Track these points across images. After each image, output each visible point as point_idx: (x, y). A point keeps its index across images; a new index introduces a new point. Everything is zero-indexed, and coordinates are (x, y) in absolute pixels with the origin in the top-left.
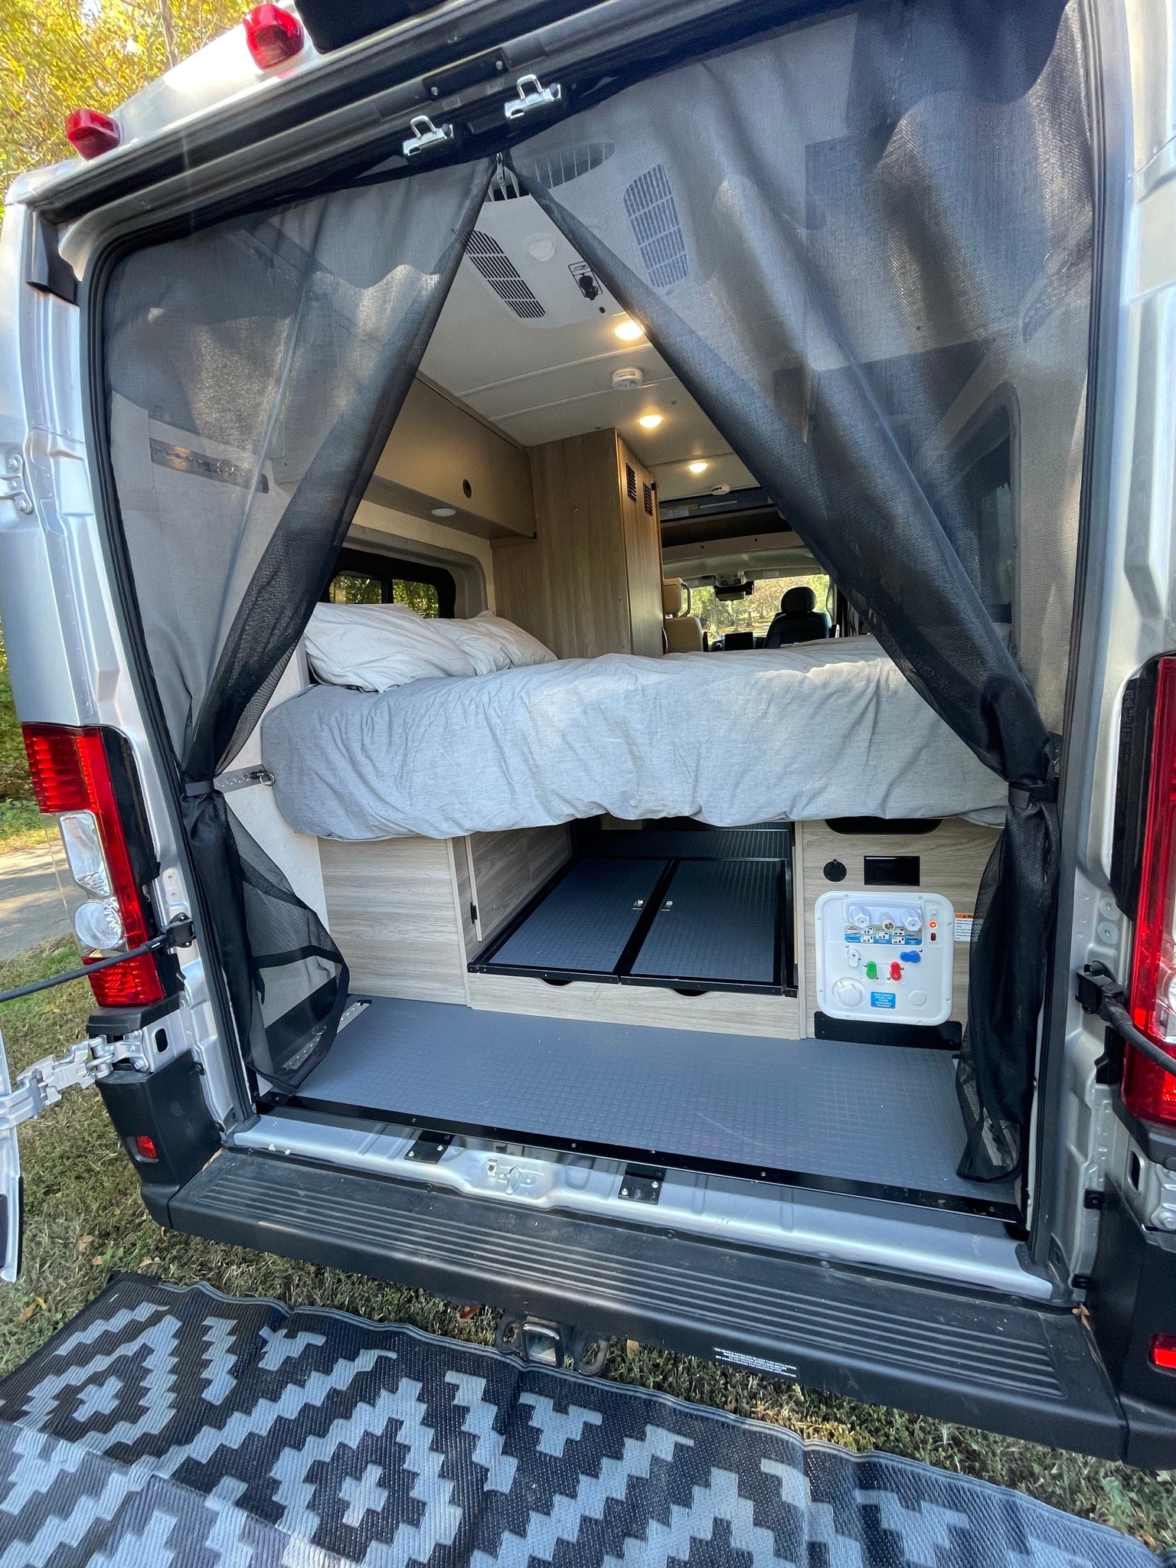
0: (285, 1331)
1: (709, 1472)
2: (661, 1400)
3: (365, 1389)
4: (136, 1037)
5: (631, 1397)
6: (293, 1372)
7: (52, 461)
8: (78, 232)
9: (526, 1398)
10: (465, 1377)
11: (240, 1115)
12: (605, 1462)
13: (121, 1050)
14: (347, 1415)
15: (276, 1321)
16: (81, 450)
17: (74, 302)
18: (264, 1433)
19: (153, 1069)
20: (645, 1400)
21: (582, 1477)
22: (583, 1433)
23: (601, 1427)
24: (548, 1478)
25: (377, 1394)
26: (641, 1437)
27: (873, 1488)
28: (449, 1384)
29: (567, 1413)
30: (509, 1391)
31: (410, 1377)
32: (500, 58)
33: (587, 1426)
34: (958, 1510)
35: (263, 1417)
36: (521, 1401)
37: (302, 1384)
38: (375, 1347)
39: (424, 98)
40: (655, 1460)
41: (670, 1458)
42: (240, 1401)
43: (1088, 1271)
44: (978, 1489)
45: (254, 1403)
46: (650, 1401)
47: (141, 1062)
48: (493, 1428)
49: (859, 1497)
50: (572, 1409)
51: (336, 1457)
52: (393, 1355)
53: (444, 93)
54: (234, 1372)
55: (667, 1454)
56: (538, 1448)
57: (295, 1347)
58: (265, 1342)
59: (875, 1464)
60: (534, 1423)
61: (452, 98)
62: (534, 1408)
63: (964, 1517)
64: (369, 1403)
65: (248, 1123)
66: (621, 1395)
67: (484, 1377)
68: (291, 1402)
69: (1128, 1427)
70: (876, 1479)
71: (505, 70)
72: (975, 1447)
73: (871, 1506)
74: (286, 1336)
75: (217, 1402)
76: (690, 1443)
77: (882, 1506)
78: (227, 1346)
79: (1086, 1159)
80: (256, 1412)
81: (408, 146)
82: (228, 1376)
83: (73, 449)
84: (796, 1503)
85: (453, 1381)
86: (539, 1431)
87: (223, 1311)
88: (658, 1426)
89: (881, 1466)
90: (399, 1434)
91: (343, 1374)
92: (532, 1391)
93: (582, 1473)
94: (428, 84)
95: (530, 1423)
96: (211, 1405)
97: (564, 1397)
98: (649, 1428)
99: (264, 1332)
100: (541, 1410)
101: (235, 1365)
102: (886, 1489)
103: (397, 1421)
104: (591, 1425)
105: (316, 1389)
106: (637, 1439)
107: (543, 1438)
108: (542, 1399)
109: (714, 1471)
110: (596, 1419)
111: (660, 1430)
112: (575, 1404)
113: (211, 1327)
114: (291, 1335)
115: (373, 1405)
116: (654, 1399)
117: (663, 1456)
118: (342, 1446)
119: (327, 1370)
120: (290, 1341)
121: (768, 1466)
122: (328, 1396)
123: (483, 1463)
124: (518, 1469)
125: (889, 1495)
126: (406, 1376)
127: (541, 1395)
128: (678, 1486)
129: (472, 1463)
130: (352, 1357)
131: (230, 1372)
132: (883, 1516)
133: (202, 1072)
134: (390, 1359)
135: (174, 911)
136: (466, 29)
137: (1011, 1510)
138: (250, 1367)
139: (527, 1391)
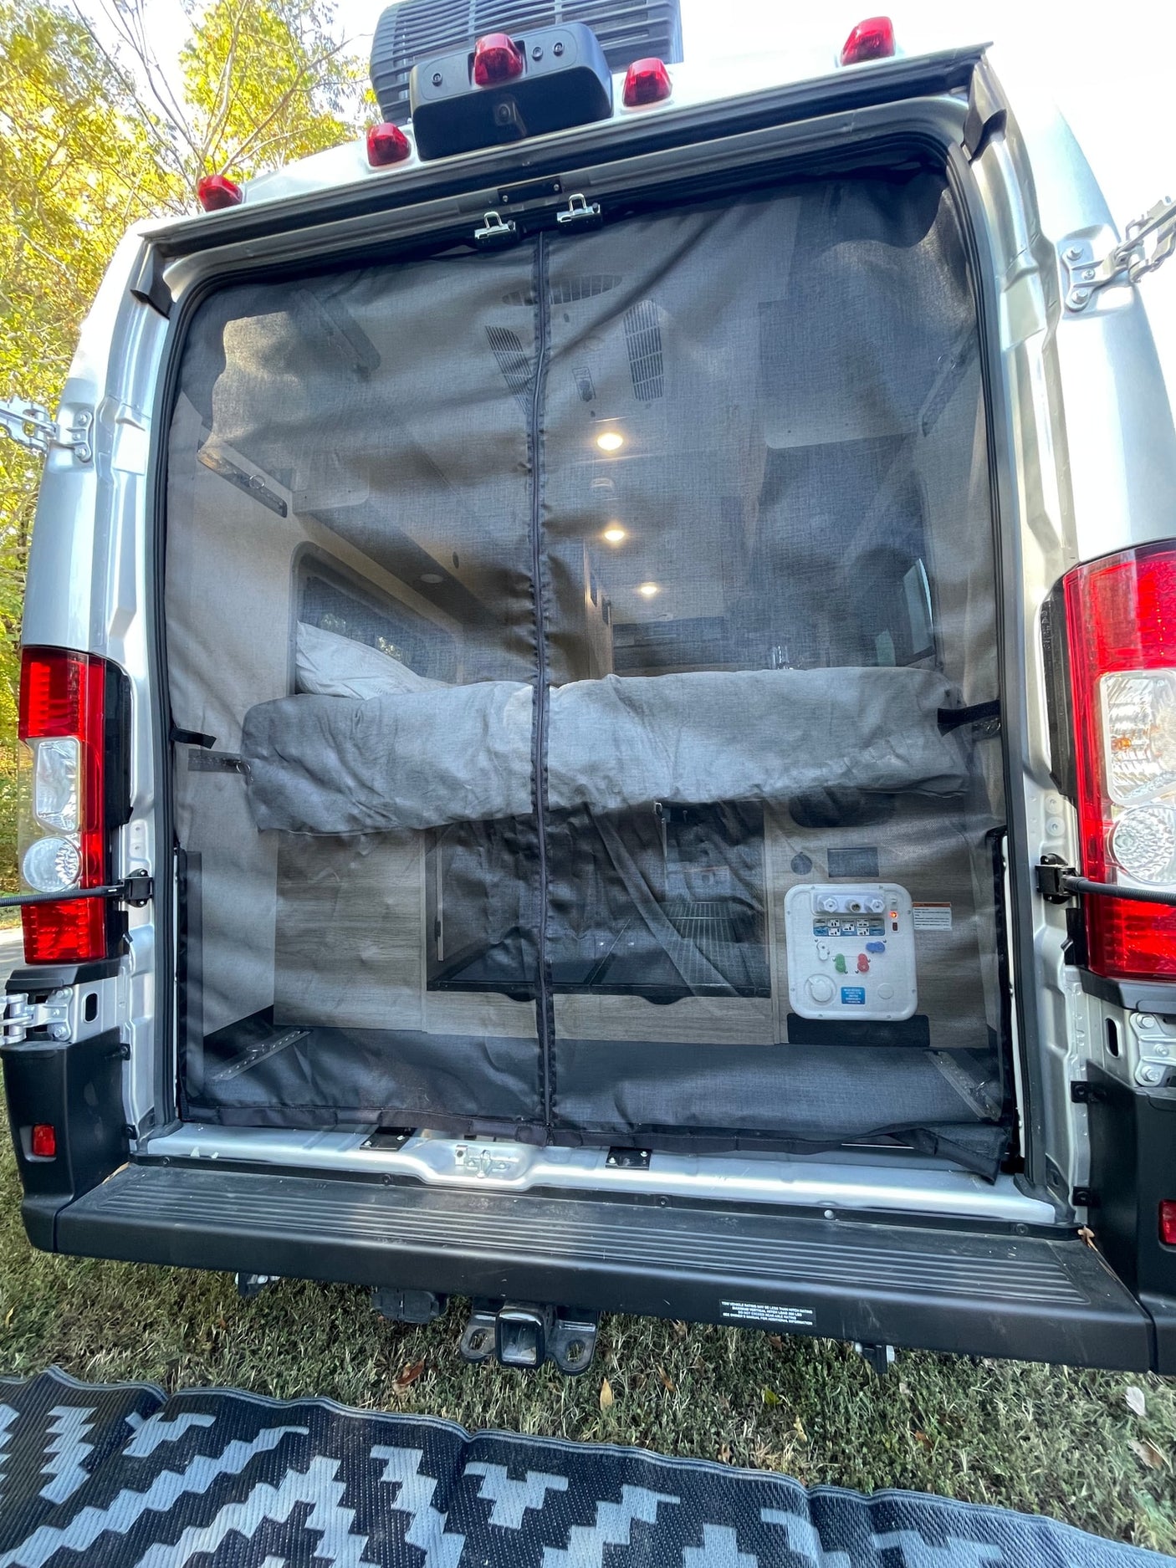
0: (160, 1415)
1: (701, 1530)
2: (637, 1456)
3: (267, 1469)
4: (64, 998)
5: (602, 1456)
6: (170, 1457)
7: (117, 426)
8: (184, 265)
9: (473, 1469)
10: (396, 1450)
11: (161, 1118)
12: (575, 1531)
13: (42, 1014)
14: (242, 1498)
15: (147, 1405)
16: (146, 424)
17: (166, 316)
18: (124, 1530)
19: (74, 1040)
20: (620, 1458)
21: (545, 1549)
22: (546, 1501)
23: (567, 1492)
24: (504, 1552)
25: (281, 1474)
26: (617, 1499)
27: (891, 1529)
28: (376, 1459)
29: (525, 1480)
30: (451, 1463)
31: (325, 1455)
32: (558, 182)
33: (551, 1494)
34: (987, 1542)
35: (125, 1511)
36: (467, 1472)
37: (181, 1470)
38: (281, 1425)
39: (497, 203)
40: (635, 1524)
41: (652, 1520)
42: (95, 1494)
43: (1086, 1183)
44: (1007, 1519)
45: (114, 1494)
46: (625, 1458)
47: (64, 1029)
48: (432, 1504)
49: (877, 1542)
50: (531, 1476)
51: (224, 1547)
52: (305, 1431)
53: (511, 201)
54: (88, 1464)
55: (649, 1516)
56: (490, 1521)
57: (174, 1431)
58: (132, 1430)
59: (890, 1503)
60: (484, 1494)
61: (518, 205)
62: (483, 1478)
63: (996, 1548)
64: (271, 1484)
65: (168, 1128)
66: (589, 1455)
67: (420, 1448)
68: (164, 1492)
69: (1153, 1326)
70: (894, 1519)
71: (560, 191)
72: (998, 1471)
73: (891, 1550)
74: (162, 1420)
75: (59, 1501)
76: (676, 1500)
77: (905, 1548)
78: (81, 1435)
79: (1067, 1049)
80: (115, 1506)
81: (478, 233)
82: (79, 1470)
83: (139, 421)
84: (807, 1553)
85: (381, 1456)
86: (491, 1502)
87: (75, 1399)
88: (636, 1485)
89: (896, 1504)
90: (309, 1519)
91: (236, 1457)
92: (479, 1460)
93: (547, 1545)
94: (501, 193)
95: (479, 1495)
96: (52, 1505)
97: (520, 1463)
98: (625, 1489)
99: (132, 1419)
100: (493, 1481)
101: (91, 1455)
102: (906, 1528)
103: (308, 1504)
104: (556, 1492)
105: (200, 1474)
106: (612, 1501)
107: (495, 1509)
108: (493, 1467)
109: (707, 1527)
110: (561, 1484)
111: (639, 1490)
112: (533, 1470)
113: (58, 1418)
114: (170, 1417)
115: (277, 1487)
116: (630, 1455)
117: (645, 1519)
118: (233, 1534)
119: (215, 1453)
120: (167, 1424)
121: (768, 1516)
122: (215, 1481)
123: (419, 1544)
124: (466, 1546)
125: (910, 1533)
126: (320, 1454)
127: (492, 1463)
128: (664, 1551)
129: (404, 1544)
130: (249, 1437)
131: (81, 1464)
132: (907, 1557)
133: (128, 1056)
134: (300, 1435)
135: (135, 866)
136: (537, 158)
137: (1045, 1537)
138: (111, 1457)
139: (474, 1460)
